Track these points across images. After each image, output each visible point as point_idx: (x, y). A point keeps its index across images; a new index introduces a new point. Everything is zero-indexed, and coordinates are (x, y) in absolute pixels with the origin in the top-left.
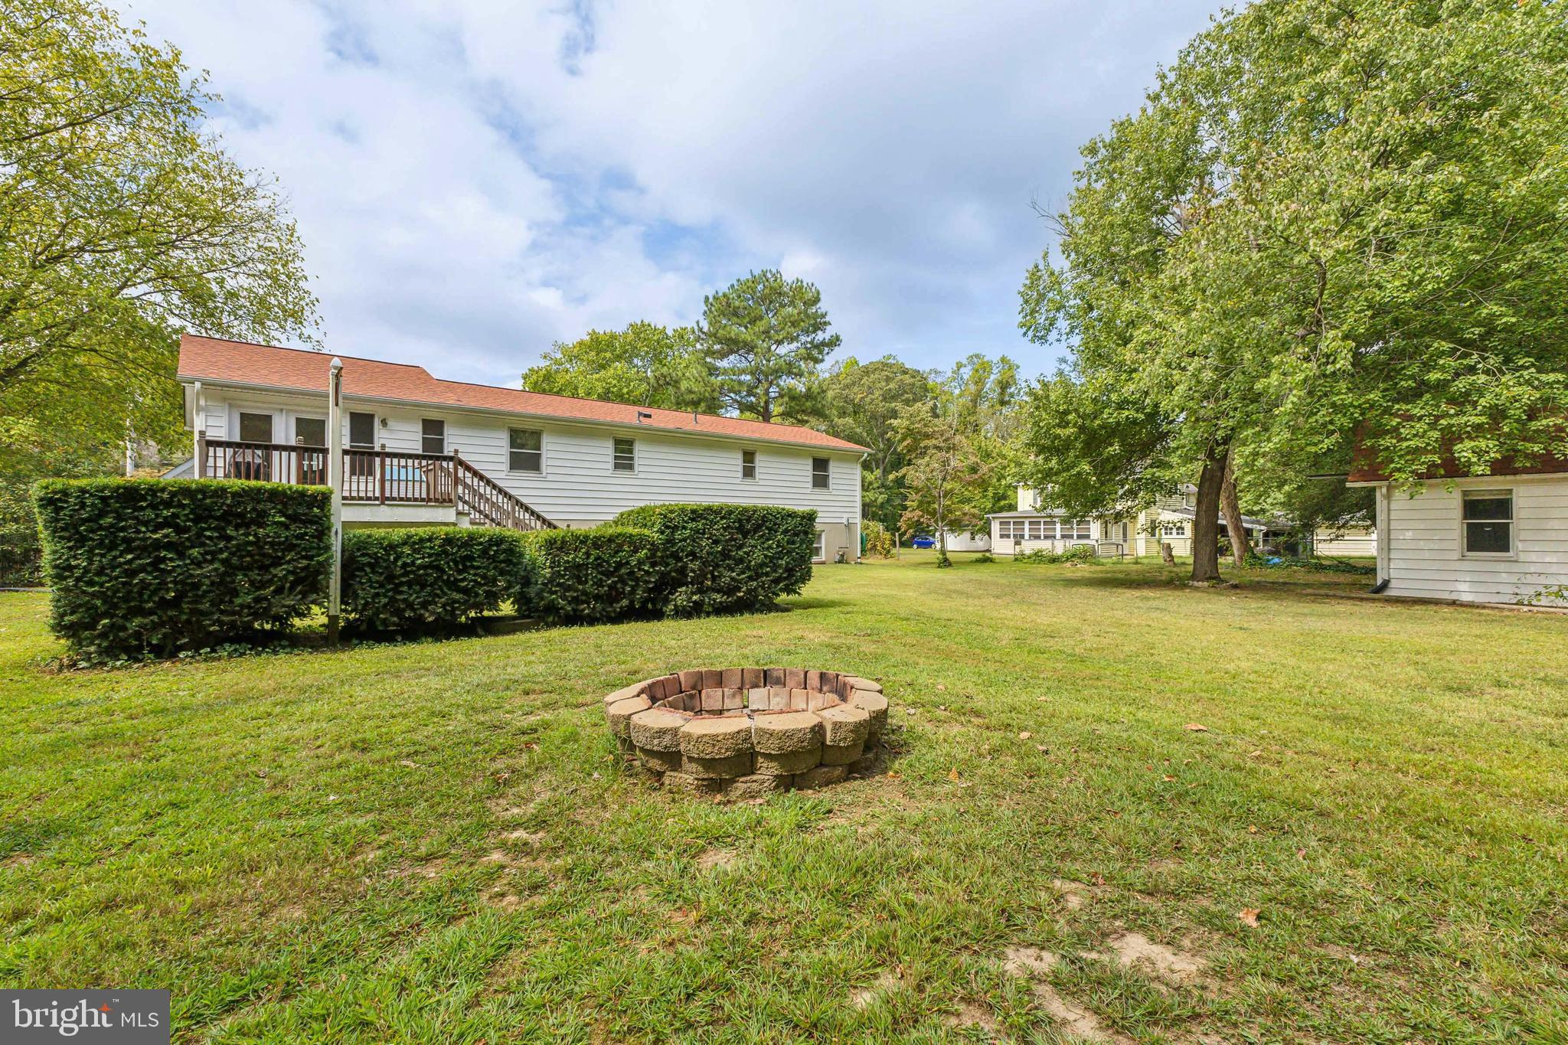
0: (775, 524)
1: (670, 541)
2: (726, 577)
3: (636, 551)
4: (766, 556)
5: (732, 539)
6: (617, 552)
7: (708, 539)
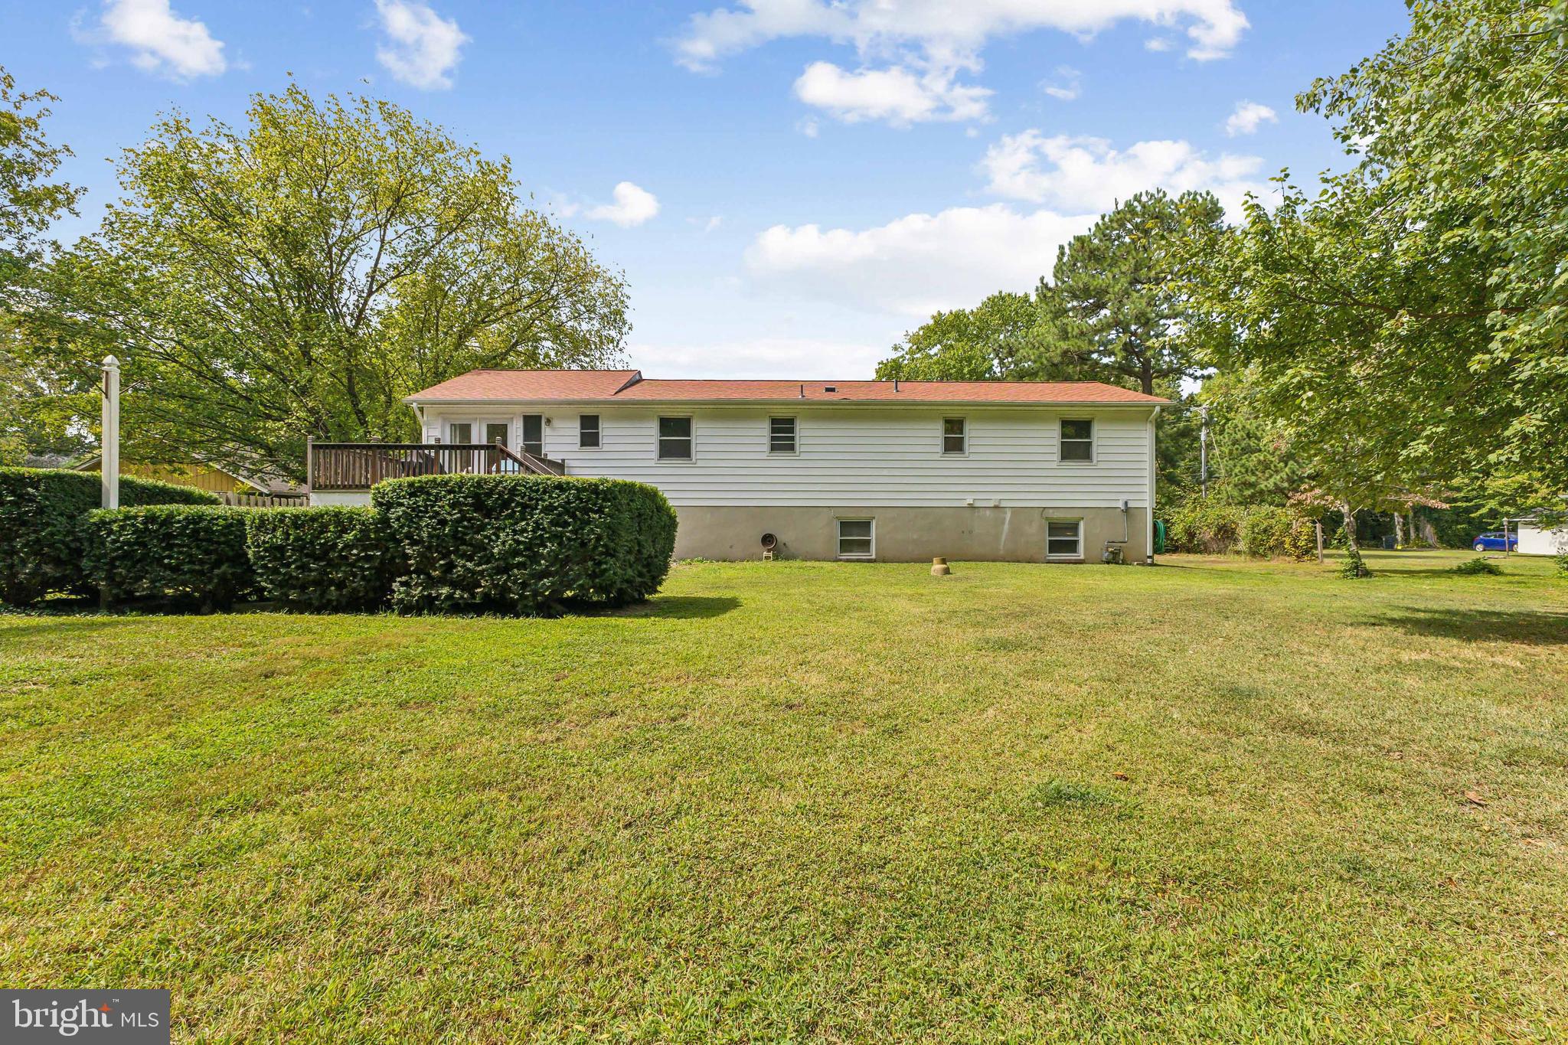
0: (531, 499)
1: (385, 521)
2: (462, 566)
3: (344, 531)
4: (518, 542)
5: (463, 518)
6: (322, 532)
7: (431, 518)
